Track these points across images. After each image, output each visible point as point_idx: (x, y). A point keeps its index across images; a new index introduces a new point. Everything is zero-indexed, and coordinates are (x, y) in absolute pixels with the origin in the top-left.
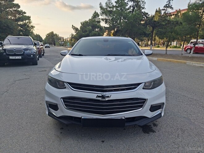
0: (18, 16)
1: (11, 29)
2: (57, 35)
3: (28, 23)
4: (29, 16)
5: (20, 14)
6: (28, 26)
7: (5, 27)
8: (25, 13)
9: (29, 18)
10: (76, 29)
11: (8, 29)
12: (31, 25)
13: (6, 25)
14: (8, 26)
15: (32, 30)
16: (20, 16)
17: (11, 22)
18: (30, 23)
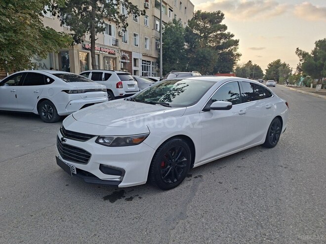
0: (222, 41)
1: (208, 60)
2: (286, 65)
3: (233, 51)
4: (237, 39)
5: (226, 38)
6: (233, 55)
8: (232, 36)
9: (236, 43)
10: (304, 55)
11: (204, 61)
12: (236, 52)
13: (202, 56)
14: (204, 57)
15: (237, 59)
16: (225, 41)
17: (209, 51)
18: (235, 50)
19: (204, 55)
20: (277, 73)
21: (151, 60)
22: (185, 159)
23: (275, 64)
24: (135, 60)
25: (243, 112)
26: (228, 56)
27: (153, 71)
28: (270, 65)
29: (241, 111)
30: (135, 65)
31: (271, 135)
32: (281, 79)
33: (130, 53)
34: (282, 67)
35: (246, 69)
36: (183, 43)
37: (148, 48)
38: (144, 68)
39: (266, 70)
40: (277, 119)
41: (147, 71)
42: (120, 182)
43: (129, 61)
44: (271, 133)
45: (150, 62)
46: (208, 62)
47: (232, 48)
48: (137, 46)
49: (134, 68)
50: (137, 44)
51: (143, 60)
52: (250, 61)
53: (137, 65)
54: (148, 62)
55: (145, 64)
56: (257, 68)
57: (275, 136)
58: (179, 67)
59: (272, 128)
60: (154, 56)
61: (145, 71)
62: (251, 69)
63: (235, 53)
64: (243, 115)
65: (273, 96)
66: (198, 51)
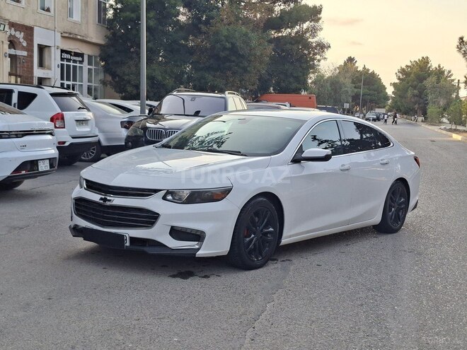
0: (278, 7)
1: (243, 56)
2: (442, 73)
3: (308, 35)
4: (318, 5)
6: (307, 45)
7: (227, 52)
9: (315, 13)
11: (233, 58)
13: (228, 45)
14: (233, 50)
15: (318, 57)
16: (288, 9)
17: (246, 35)
18: (314, 34)
19: (233, 44)
20: (421, 93)
21: (87, 50)
22: (271, 229)
23: (415, 70)
24: (42, 48)
25: (346, 167)
26: (295, 47)
27: (90, 81)
28: (403, 71)
29: (342, 166)
30: (41, 65)
31: (390, 210)
32: (431, 109)
33: (28, 31)
34: (433, 79)
35: (342, 79)
36: (174, 6)
37: (77, 17)
38: (66, 73)
39: (394, 85)
40: (400, 184)
41: (75, 80)
42: (198, 249)
43: (25, 53)
44: (391, 207)
45: (81, 55)
46: (246, 64)
47: (305, 26)
48: (48, 10)
49: (38, 73)
50: (46, 6)
51: (63, 51)
52: (351, 60)
53: (46, 63)
54: (76, 54)
55: (69, 60)
56: (370, 80)
57: (399, 215)
58: (166, 72)
59: (391, 198)
60: (94, 40)
61: (68, 79)
62: (353, 82)
63: (313, 40)
64: (346, 172)
65: (392, 145)
66: (217, 33)
